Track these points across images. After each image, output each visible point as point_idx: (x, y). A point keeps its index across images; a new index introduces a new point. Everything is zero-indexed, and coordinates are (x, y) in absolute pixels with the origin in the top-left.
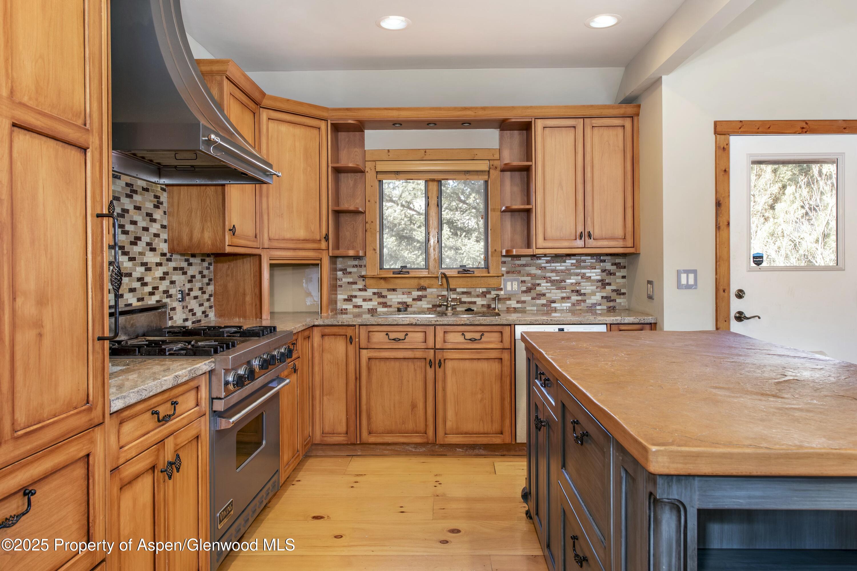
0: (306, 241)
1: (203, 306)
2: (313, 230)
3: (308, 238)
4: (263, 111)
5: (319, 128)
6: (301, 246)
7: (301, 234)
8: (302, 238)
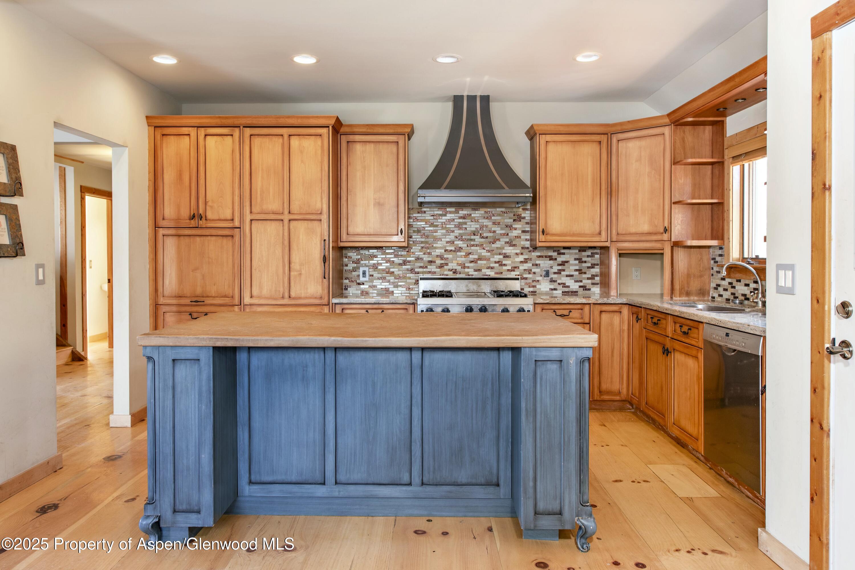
0: (650, 234)
1: (582, 282)
2: (656, 224)
3: (651, 231)
4: (613, 136)
5: (664, 134)
6: (644, 238)
7: (645, 228)
8: (646, 232)
